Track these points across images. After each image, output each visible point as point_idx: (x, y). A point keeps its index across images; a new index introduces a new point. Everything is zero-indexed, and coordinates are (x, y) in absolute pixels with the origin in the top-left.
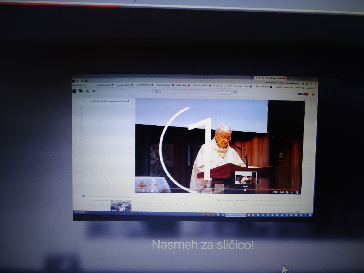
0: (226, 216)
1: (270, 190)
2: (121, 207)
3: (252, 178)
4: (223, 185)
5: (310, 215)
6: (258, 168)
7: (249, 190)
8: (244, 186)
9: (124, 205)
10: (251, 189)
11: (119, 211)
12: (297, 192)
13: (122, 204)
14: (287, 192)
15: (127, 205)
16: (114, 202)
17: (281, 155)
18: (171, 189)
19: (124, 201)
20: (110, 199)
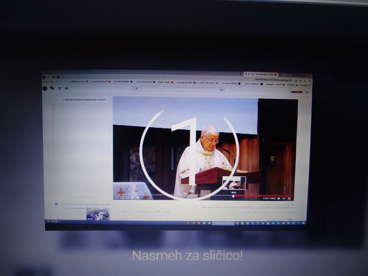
0: (212, 225)
1: (260, 197)
2: (98, 216)
3: (241, 184)
4: (210, 191)
5: (303, 223)
6: (247, 172)
7: (238, 197)
8: (232, 192)
9: (101, 213)
10: (240, 196)
11: (95, 220)
12: (289, 198)
13: (99, 212)
14: (279, 198)
15: (105, 213)
16: (90, 210)
17: (272, 159)
18: (152, 196)
19: (101, 209)
20: (85, 207)
